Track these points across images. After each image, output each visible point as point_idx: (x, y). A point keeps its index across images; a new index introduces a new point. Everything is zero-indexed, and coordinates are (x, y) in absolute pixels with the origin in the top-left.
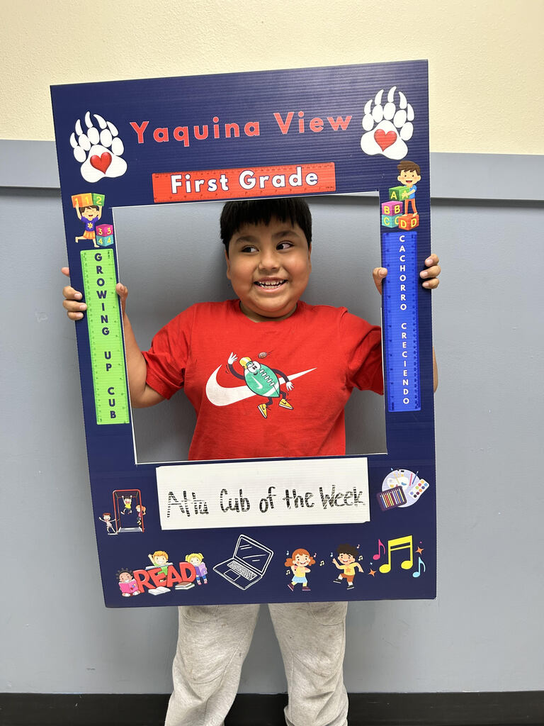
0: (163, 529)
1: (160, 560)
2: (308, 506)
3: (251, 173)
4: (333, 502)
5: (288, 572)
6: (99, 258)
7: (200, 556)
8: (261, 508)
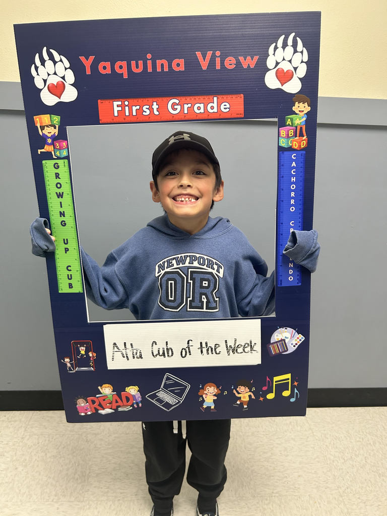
0: (109, 369)
1: (107, 390)
2: (216, 353)
3: (177, 101)
4: (235, 350)
5: (201, 399)
6: (56, 166)
7: (137, 388)
8: (182, 355)
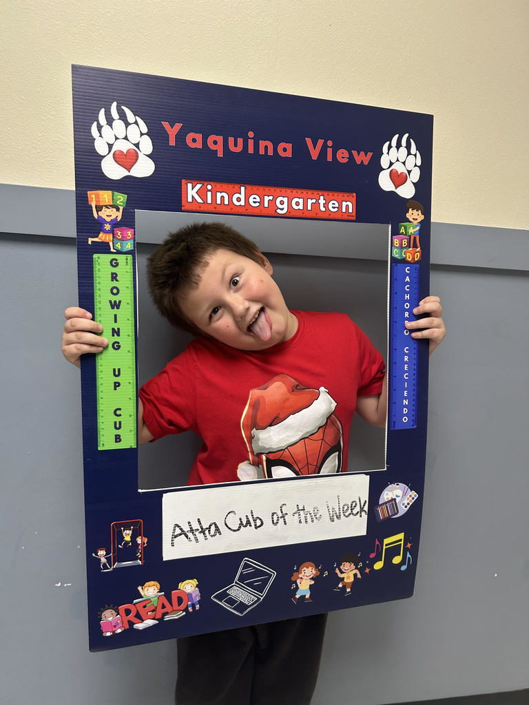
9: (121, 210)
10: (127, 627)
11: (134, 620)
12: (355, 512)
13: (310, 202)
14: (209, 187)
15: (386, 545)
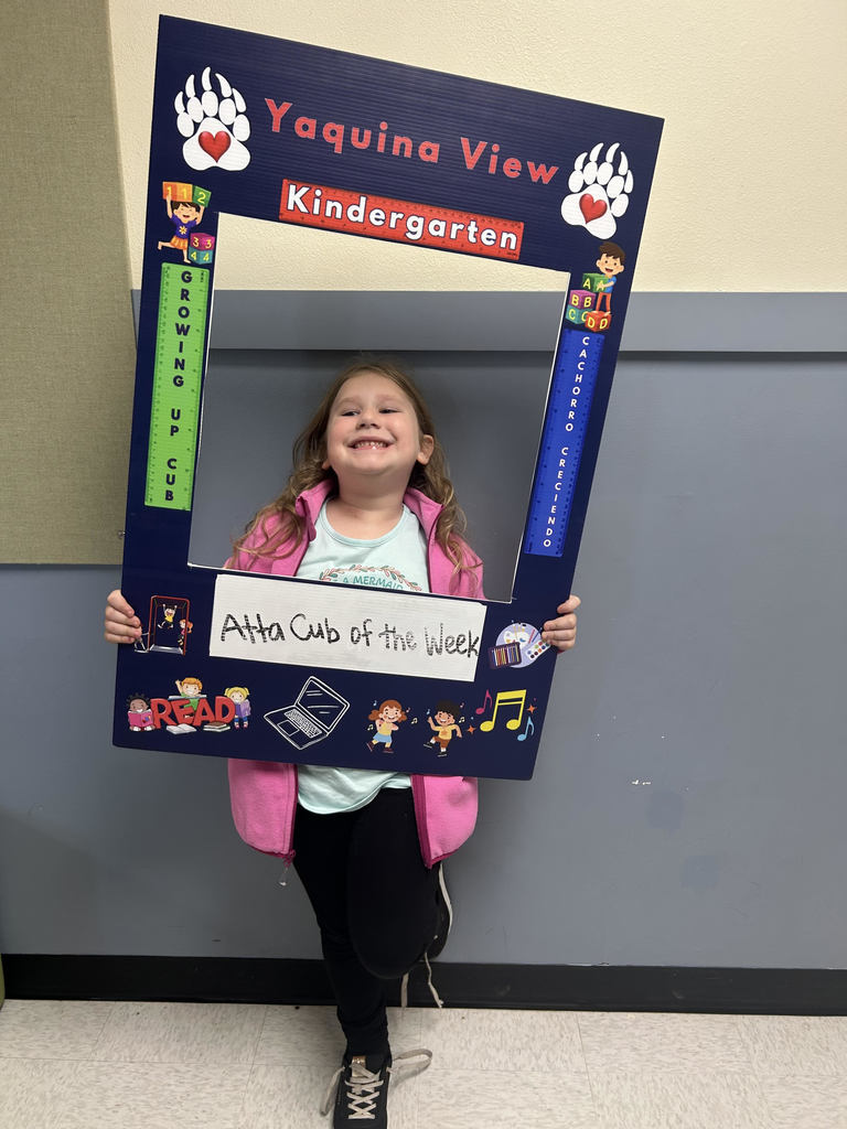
9: (202, 211)
10: (159, 727)
11: (168, 720)
12: (462, 648)
13: (455, 227)
14: (318, 193)
15: (500, 702)
